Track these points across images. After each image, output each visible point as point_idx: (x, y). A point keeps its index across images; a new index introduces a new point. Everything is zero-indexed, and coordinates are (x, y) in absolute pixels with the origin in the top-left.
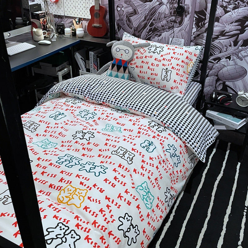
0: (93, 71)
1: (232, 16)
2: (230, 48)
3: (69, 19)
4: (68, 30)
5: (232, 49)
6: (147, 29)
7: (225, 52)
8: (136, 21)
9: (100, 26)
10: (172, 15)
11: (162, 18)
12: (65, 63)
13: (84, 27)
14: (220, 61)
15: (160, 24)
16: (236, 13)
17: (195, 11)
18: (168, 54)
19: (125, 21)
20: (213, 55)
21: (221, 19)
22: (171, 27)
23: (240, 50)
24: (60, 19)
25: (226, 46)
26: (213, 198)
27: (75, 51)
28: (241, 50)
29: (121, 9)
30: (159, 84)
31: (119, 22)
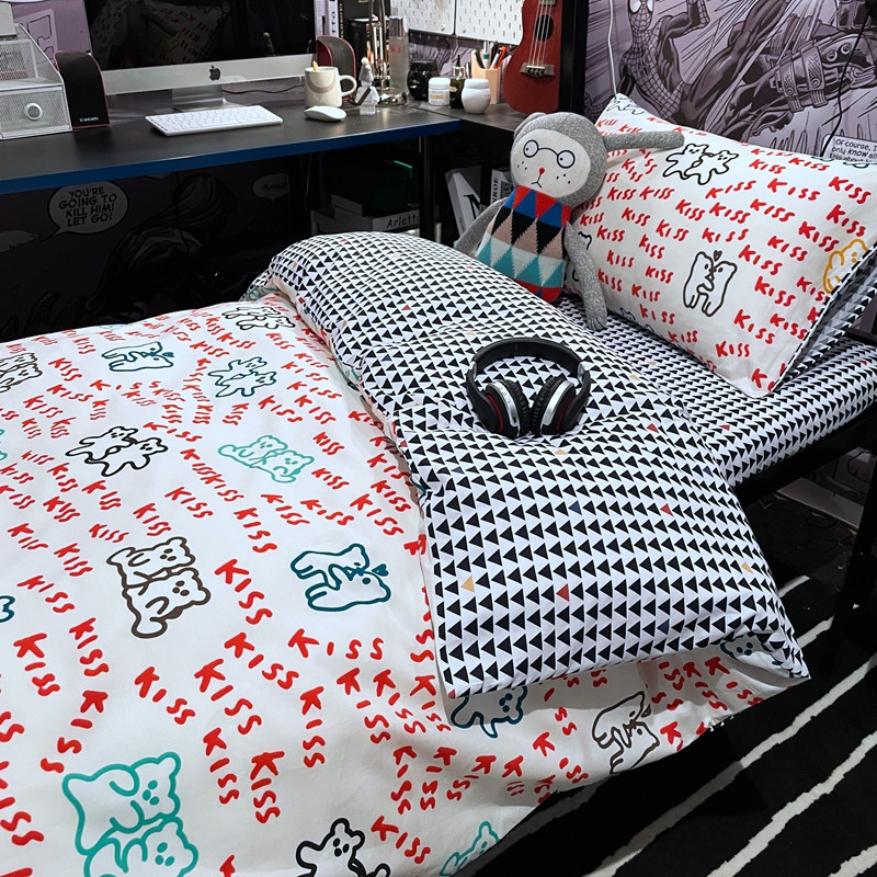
3: (469, 50)
4: (439, 85)
6: (734, 92)
8: (695, 54)
9: (545, 72)
10: (850, 25)
12: (418, 212)
15: (789, 72)
18: (746, 185)
19: (652, 57)
22: (837, 85)
27: (447, 166)
29: (644, 6)
30: (672, 322)
31: (630, 61)
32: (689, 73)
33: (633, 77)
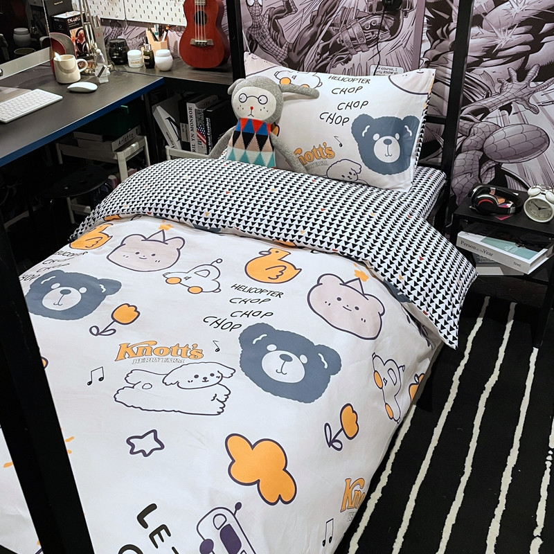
0: (196, 147)
1: (513, 10)
2: (510, 87)
3: (137, 28)
4: (135, 55)
5: (514, 88)
6: (318, 46)
7: (499, 94)
8: (292, 27)
9: (208, 44)
10: (374, 12)
11: (351, 21)
12: (133, 132)
13: (172, 45)
14: (488, 116)
15: (347, 35)
16: (520, 6)
17: (426, 2)
19: (266, 29)
20: (472, 103)
21: (487, 20)
22: (373, 40)
23: (532, 89)
24: (115, 29)
25: (500, 82)
26: (476, 431)
27: (153, 103)
28: (535, 89)
29: (256, 2)
31: (253, 32)
32: (290, 37)
33: (256, 41)
